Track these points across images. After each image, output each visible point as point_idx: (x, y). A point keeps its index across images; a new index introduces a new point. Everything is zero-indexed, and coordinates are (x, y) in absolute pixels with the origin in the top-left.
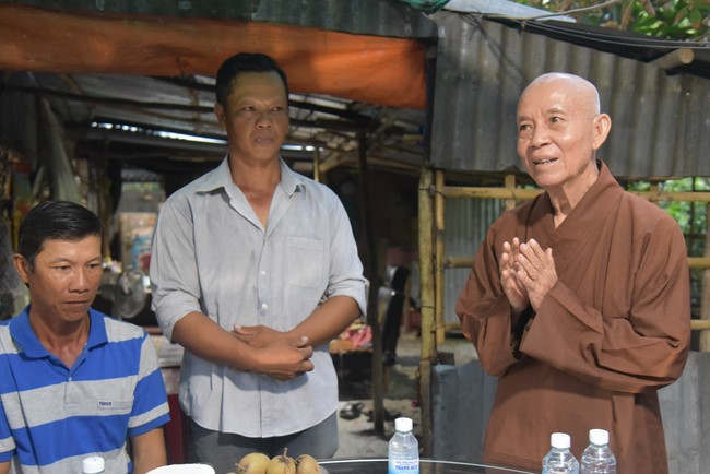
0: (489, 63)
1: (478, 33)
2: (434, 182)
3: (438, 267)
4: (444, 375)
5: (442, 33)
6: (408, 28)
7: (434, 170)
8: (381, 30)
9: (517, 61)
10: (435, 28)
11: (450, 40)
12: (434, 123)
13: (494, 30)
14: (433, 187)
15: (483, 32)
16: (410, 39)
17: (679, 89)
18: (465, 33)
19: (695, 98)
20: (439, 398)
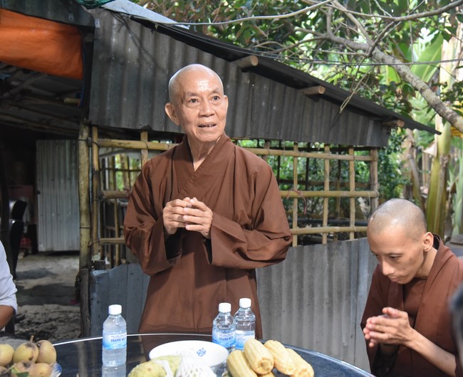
0: (132, 50)
1: (124, 28)
2: (90, 134)
3: (95, 198)
4: (99, 277)
5: (98, 25)
6: (71, 17)
7: (90, 126)
8: (50, 15)
9: (151, 52)
10: (92, 20)
11: (104, 30)
12: (91, 90)
13: (135, 27)
14: (90, 138)
15: (128, 28)
16: (72, 25)
17: (249, 82)
18: (114, 27)
19: (257, 88)
20: (95, 295)
